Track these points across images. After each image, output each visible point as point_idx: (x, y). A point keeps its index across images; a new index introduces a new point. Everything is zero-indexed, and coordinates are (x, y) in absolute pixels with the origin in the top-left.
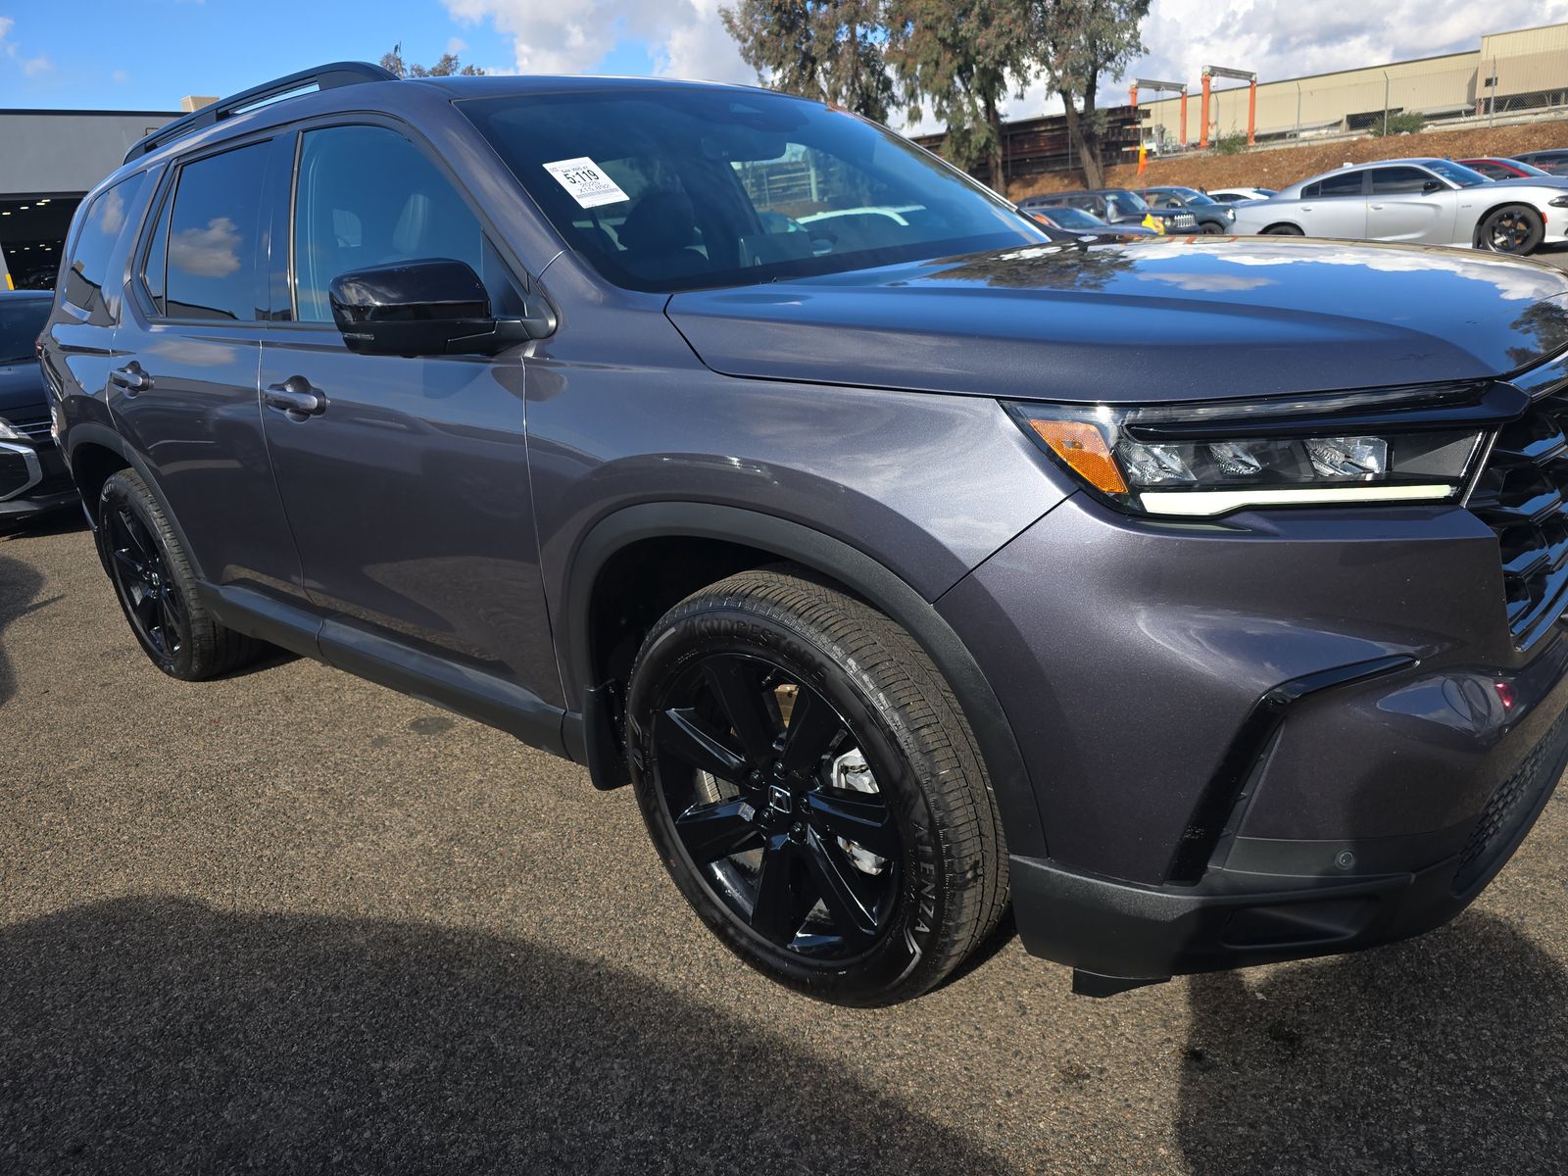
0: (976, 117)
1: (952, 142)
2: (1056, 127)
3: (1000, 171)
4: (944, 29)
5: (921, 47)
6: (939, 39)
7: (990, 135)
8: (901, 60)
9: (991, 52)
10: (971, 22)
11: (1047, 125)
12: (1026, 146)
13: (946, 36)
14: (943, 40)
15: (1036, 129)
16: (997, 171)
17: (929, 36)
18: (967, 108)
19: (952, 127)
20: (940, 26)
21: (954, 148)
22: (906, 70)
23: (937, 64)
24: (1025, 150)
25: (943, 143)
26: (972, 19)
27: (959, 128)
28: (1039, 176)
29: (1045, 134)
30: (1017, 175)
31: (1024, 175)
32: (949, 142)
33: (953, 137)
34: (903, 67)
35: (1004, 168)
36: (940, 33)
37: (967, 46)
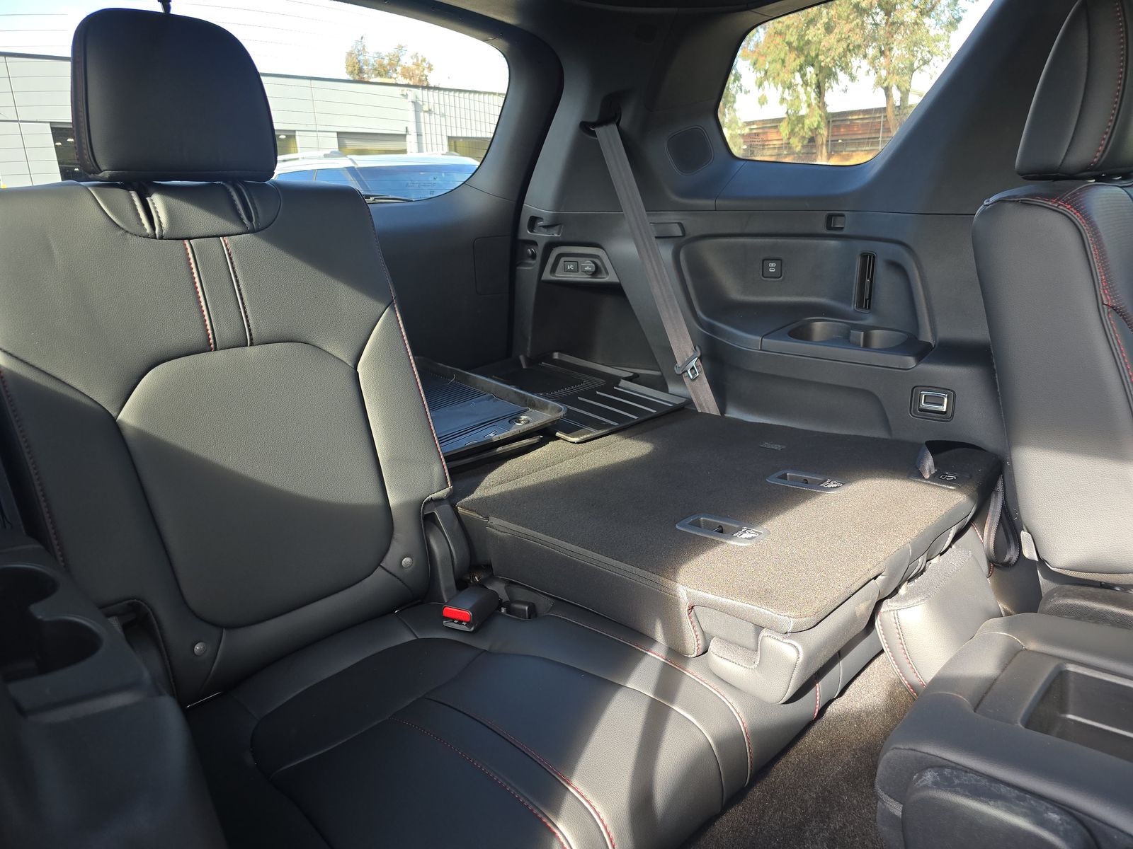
0: (809, 106)
1: (789, 123)
2: (866, 116)
3: (824, 147)
4: (792, 35)
5: (772, 48)
6: (787, 43)
7: (820, 119)
8: (754, 57)
9: (832, 53)
10: (819, 29)
11: (859, 115)
12: (842, 130)
13: (792, 40)
14: (789, 44)
15: (850, 118)
16: (822, 148)
17: (778, 40)
18: (803, 97)
19: (789, 111)
20: (789, 33)
21: (790, 128)
22: (757, 66)
23: (783, 61)
24: (842, 133)
25: (781, 124)
26: (819, 25)
27: (796, 112)
28: (854, 154)
29: (858, 121)
30: (836, 152)
31: (842, 152)
32: (786, 123)
33: (790, 119)
34: (755, 64)
35: (827, 145)
36: (789, 38)
37: (809, 49)
